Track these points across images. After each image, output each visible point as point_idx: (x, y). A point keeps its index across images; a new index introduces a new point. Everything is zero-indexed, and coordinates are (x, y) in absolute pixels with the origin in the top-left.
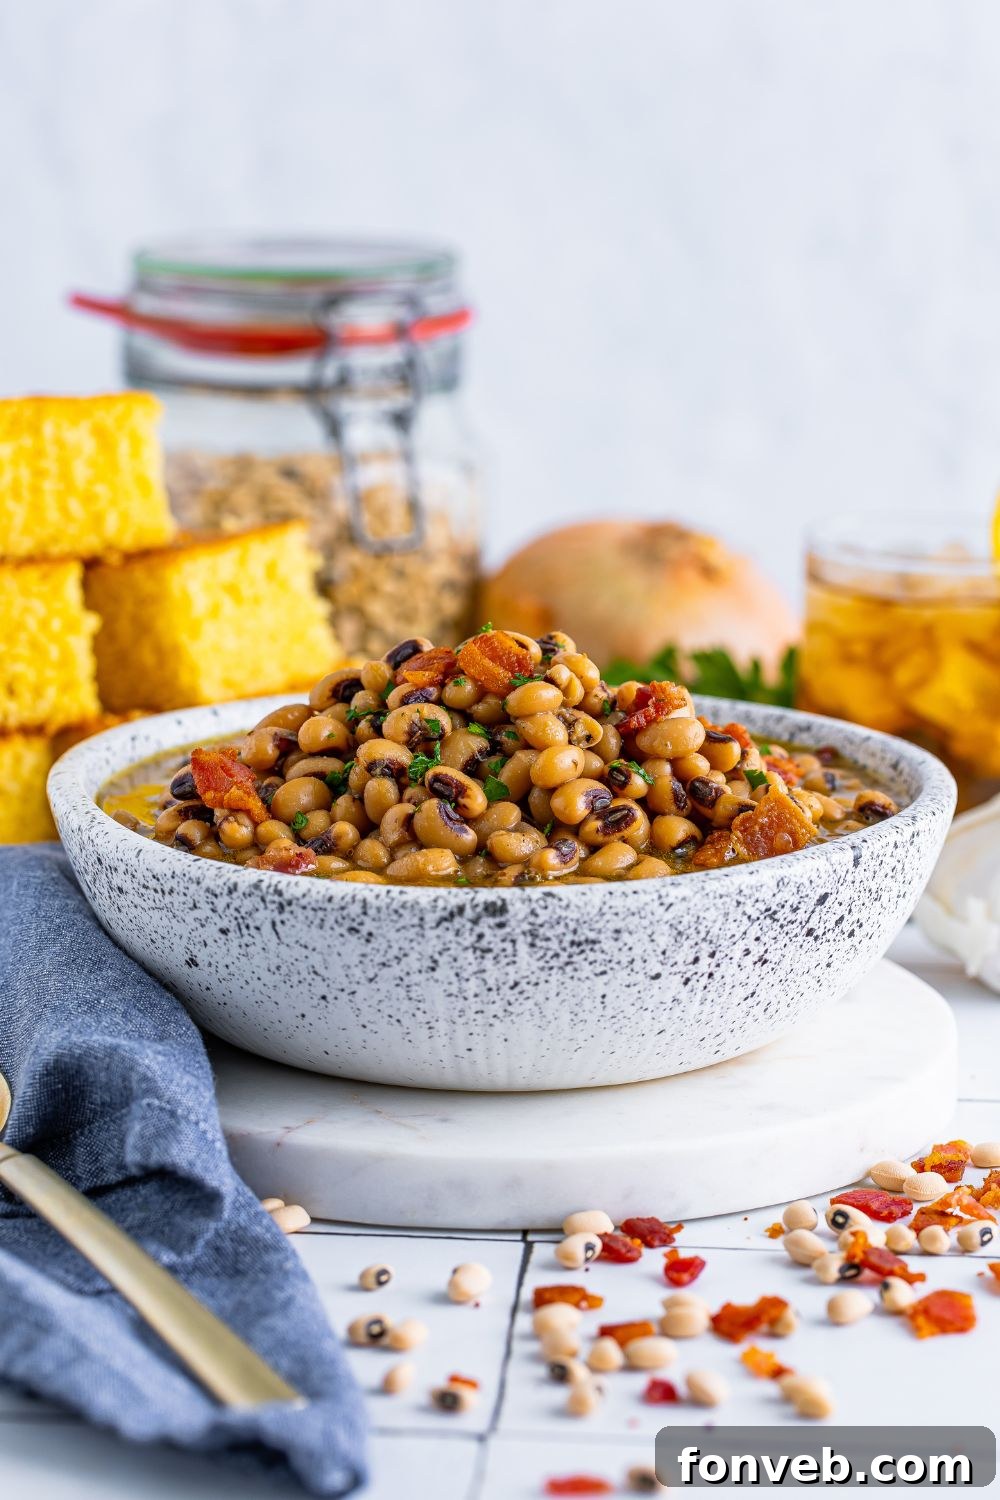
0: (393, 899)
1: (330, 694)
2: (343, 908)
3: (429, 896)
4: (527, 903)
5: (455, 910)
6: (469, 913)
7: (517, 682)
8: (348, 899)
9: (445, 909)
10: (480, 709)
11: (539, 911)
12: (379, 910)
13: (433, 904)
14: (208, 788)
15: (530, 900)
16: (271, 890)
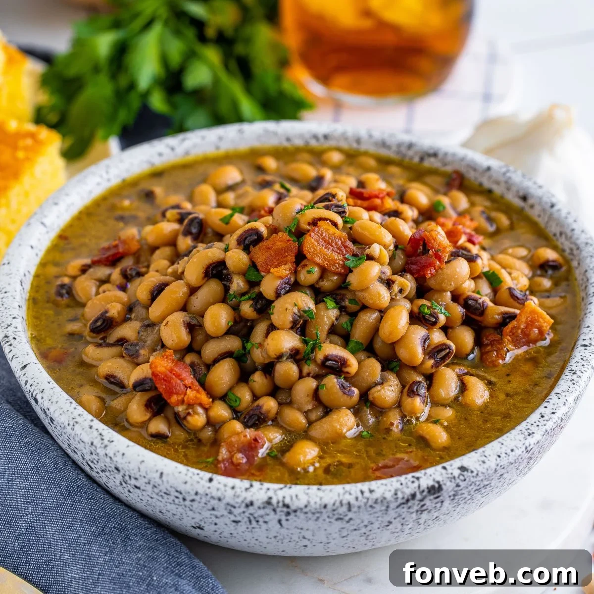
0: (368, 499)
1: (203, 275)
2: (334, 510)
3: (390, 491)
4: (453, 480)
5: (410, 497)
6: (419, 496)
7: (349, 263)
8: (338, 504)
9: (403, 498)
10: (326, 285)
11: (461, 483)
12: (359, 507)
13: (395, 497)
14: (171, 393)
15: (454, 478)
16: (281, 504)
